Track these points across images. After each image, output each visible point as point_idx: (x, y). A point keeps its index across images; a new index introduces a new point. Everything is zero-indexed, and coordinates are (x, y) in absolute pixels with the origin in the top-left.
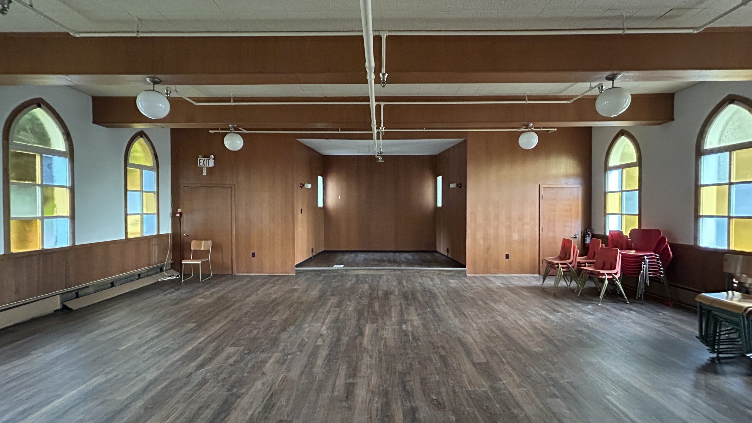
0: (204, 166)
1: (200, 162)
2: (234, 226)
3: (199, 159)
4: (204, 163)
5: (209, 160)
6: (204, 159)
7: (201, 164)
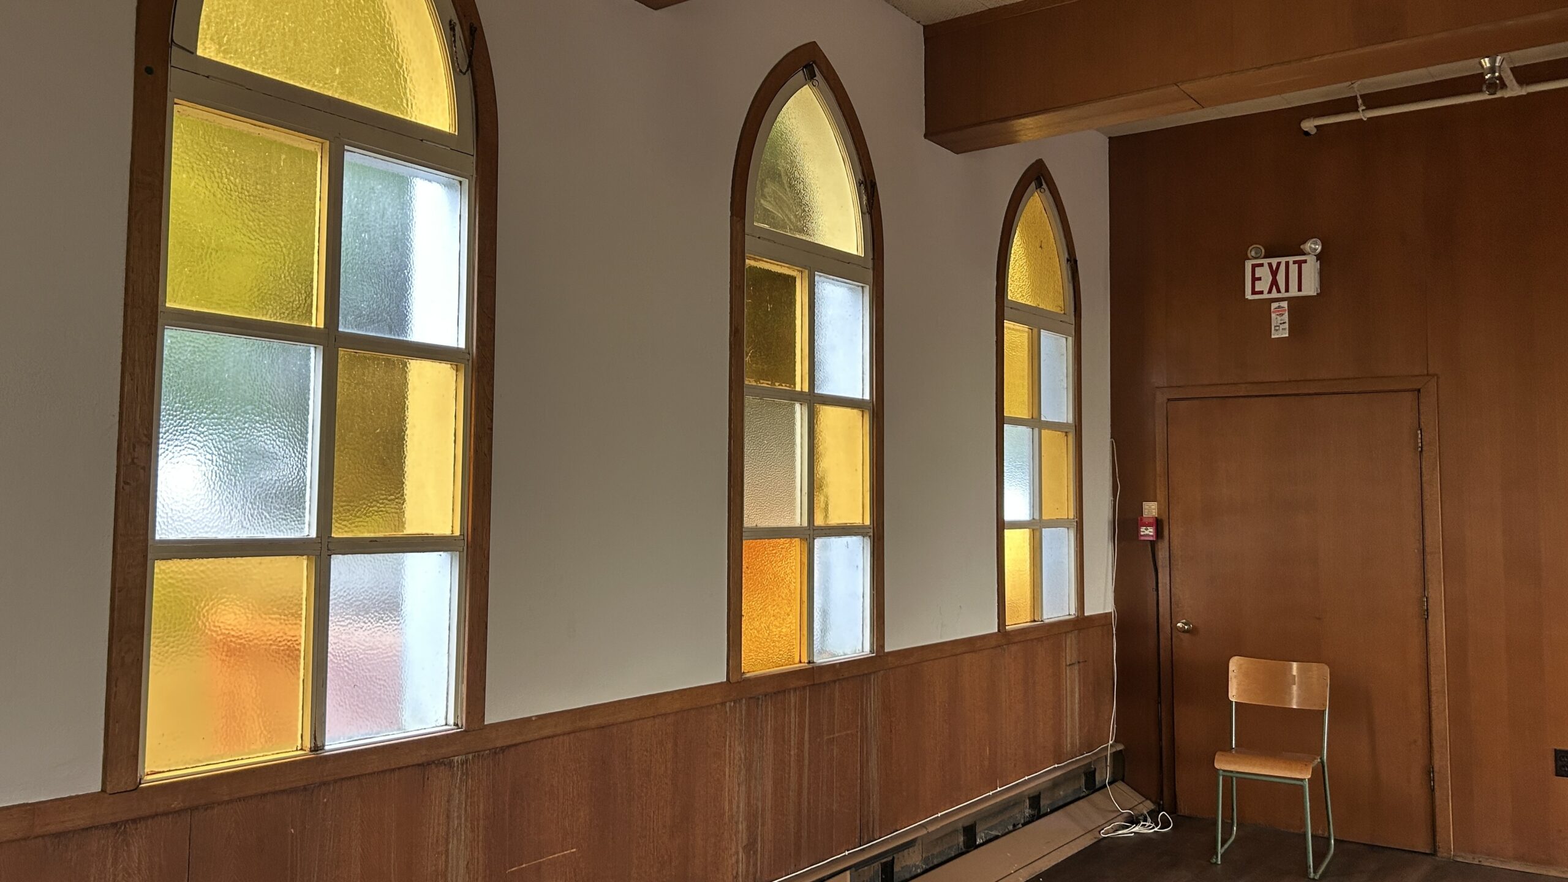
0: (1274, 294)
1: (1255, 279)
2: (1437, 594)
3: (1248, 265)
4: (1274, 283)
5: (1300, 264)
6: (1274, 261)
7: (1263, 285)
